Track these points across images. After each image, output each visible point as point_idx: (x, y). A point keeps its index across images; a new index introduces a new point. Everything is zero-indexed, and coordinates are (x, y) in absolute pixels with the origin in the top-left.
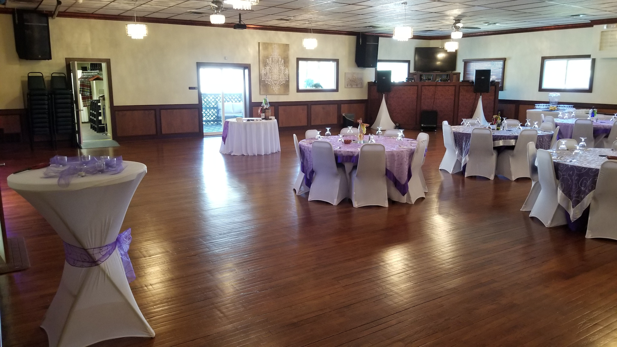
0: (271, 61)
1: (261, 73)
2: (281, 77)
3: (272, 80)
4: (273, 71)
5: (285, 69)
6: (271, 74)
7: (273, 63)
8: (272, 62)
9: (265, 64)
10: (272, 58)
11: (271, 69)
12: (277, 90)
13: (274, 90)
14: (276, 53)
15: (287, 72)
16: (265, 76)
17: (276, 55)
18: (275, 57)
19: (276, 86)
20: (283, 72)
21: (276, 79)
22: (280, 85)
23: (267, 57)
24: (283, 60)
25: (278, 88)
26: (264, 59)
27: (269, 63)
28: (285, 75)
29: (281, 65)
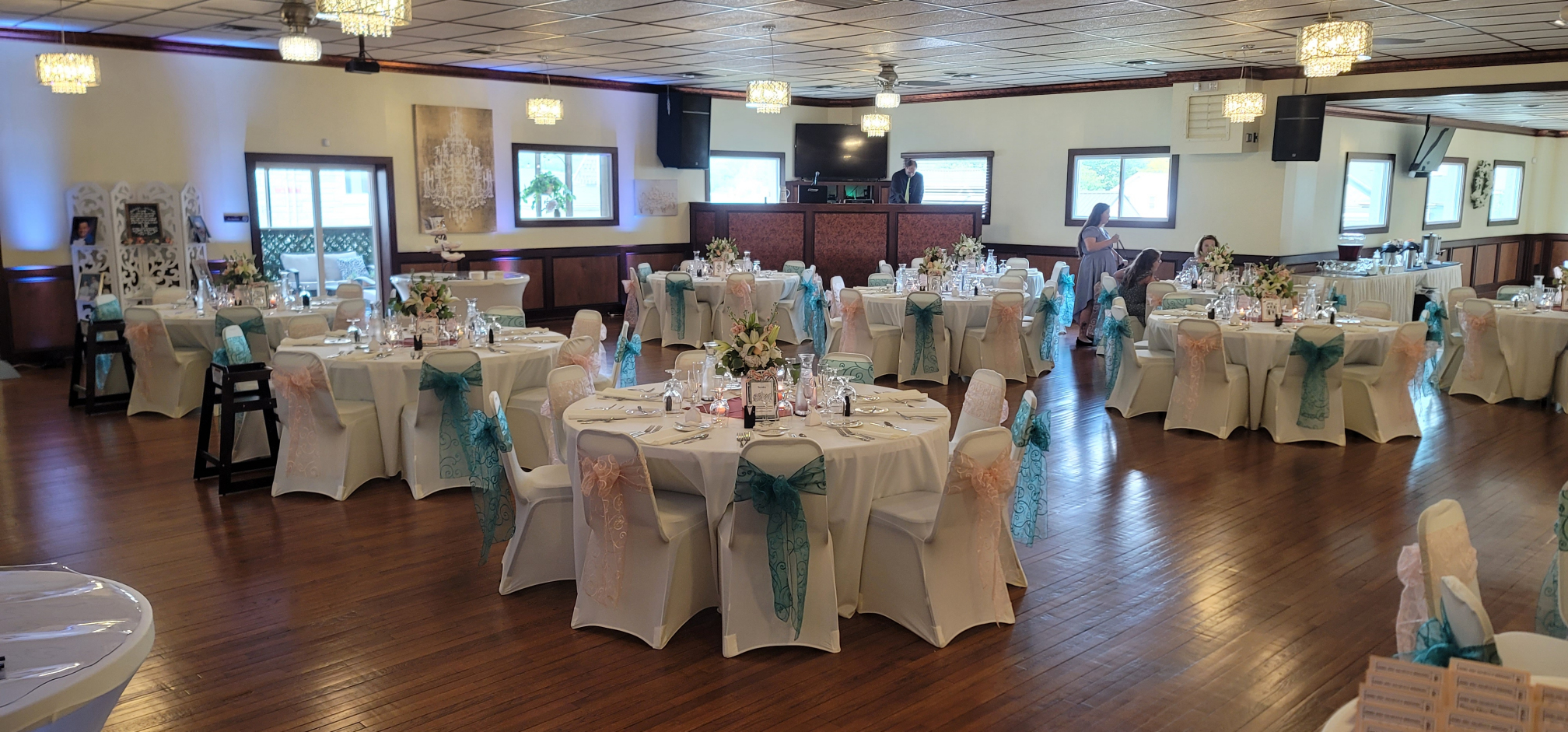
0: (446, 151)
1: (421, 180)
2: (473, 190)
3: (450, 196)
4: (452, 175)
5: (483, 170)
6: (449, 182)
7: (452, 156)
8: (450, 153)
9: (432, 159)
10: (449, 144)
11: (449, 171)
12: (464, 221)
13: (457, 222)
14: (458, 130)
16: (431, 188)
17: (460, 137)
18: (457, 141)
19: (463, 213)
20: (478, 178)
21: (461, 196)
22: (472, 210)
23: (436, 140)
24: (478, 148)
25: (468, 216)
26: (429, 147)
27: (441, 156)
28: (483, 184)
29: (472, 161)
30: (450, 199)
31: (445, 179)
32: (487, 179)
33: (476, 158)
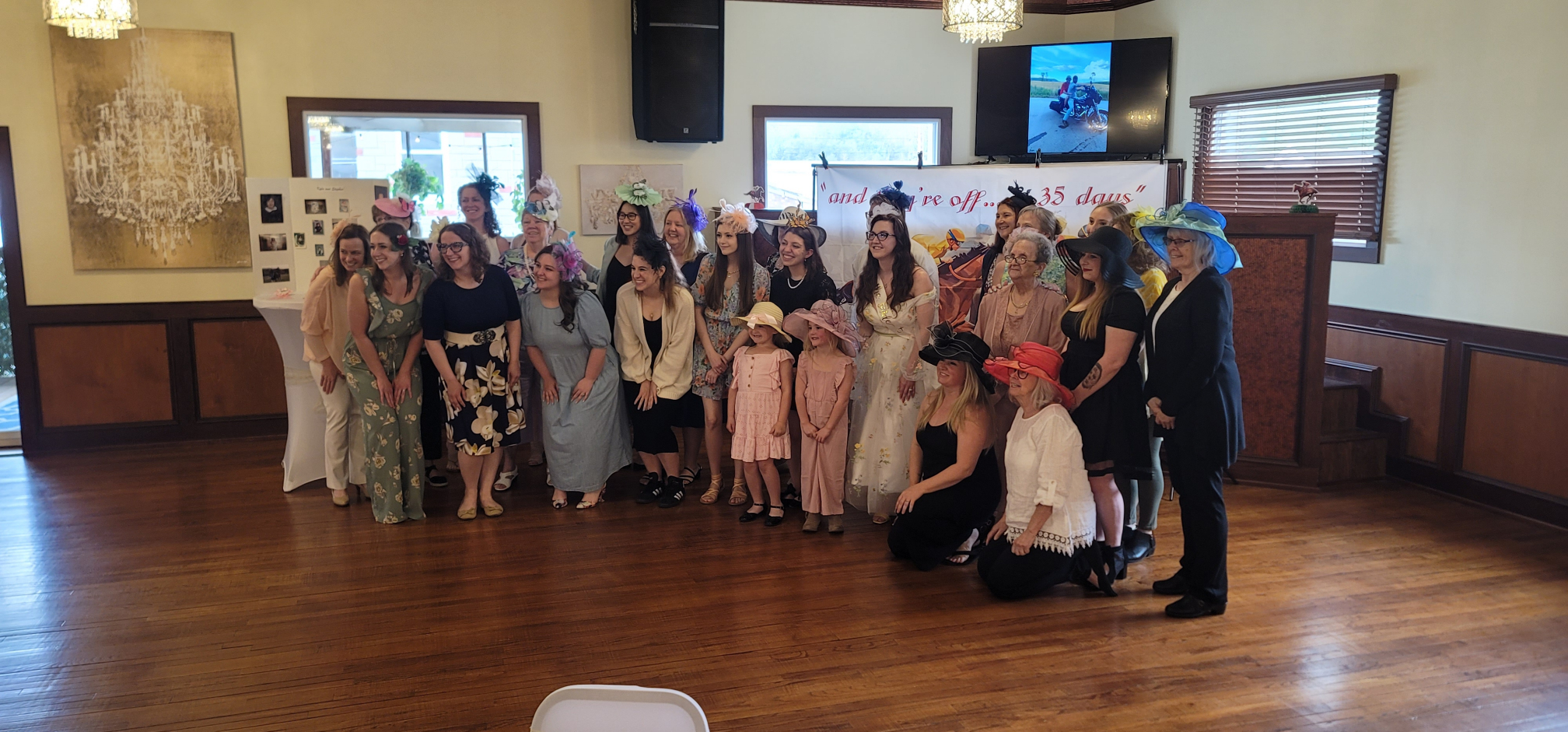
0: (122, 113)
1: (69, 168)
2: (191, 187)
3: (138, 199)
4: (140, 160)
5: (213, 149)
6: (132, 173)
7: (138, 122)
8: (133, 117)
9: (90, 128)
10: (130, 100)
11: (131, 151)
12: (173, 246)
13: (156, 247)
14: (153, 77)
15: (227, 164)
16: (92, 184)
17: (156, 85)
18: (149, 94)
19: (168, 230)
20: (200, 163)
21: (163, 198)
22: (190, 225)
23: (97, 93)
24: (198, 108)
25: (180, 236)
26: (84, 106)
27: (112, 123)
28: (214, 176)
29: (187, 131)
30: (136, 206)
31: (123, 167)
32: (224, 167)
33: (196, 126)
